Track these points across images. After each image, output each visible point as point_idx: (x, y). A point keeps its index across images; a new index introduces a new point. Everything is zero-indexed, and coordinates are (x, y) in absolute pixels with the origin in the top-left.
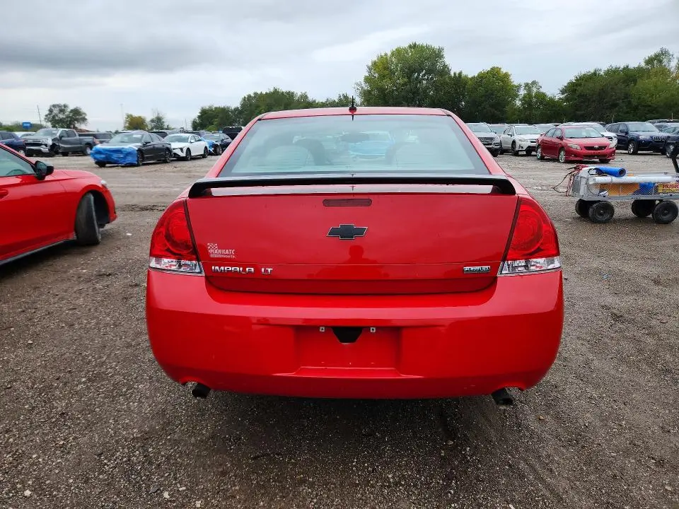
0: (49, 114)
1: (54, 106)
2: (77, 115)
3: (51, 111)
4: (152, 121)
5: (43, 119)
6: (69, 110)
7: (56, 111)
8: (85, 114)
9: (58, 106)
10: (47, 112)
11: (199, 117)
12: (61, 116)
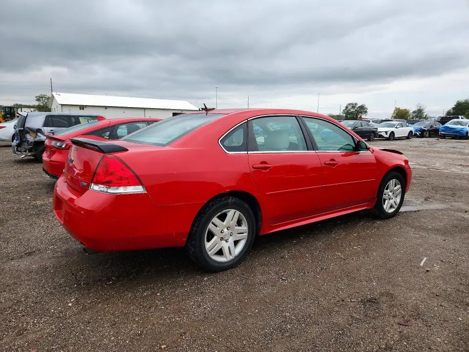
0: (346, 109)
1: (349, 104)
2: (363, 109)
3: (347, 107)
4: (414, 112)
5: (341, 112)
6: (358, 106)
7: (350, 107)
8: (367, 109)
9: (352, 104)
10: (345, 108)
11: (453, 109)
12: (352, 110)
